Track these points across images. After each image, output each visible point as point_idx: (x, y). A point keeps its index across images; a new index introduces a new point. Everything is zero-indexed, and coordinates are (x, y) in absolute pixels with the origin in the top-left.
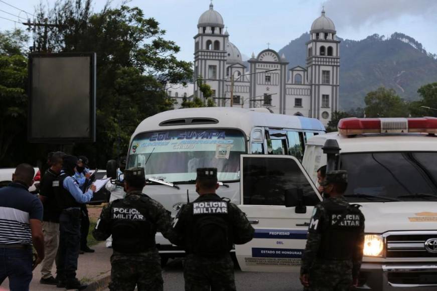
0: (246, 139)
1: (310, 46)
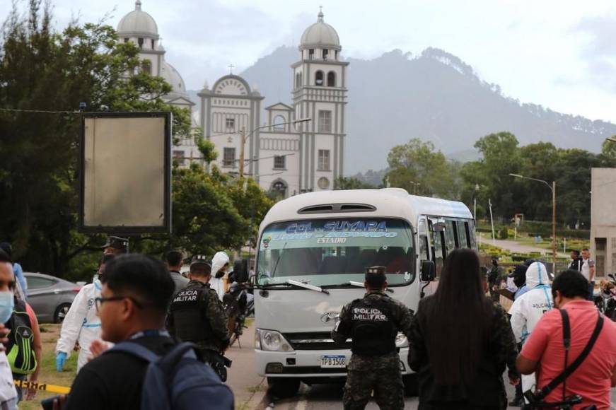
0: (412, 231)
1: (299, 70)
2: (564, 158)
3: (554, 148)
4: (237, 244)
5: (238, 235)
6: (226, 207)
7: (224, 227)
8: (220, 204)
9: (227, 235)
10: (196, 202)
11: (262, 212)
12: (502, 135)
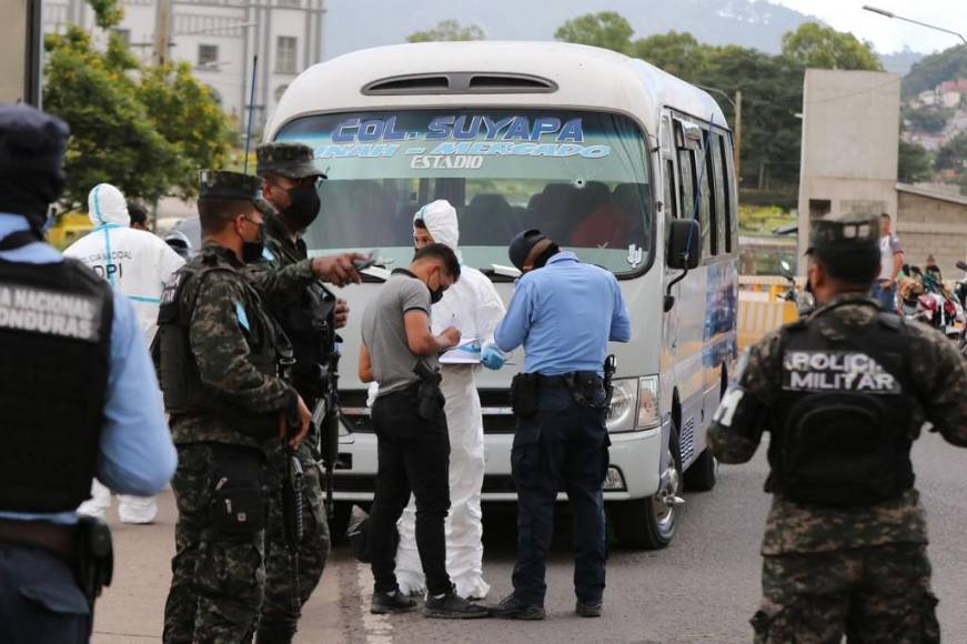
0: (647, 144)
2: (715, 61)
3: (694, 43)
4: (151, 191)
5: (154, 175)
6: (131, 118)
7: (128, 157)
8: (120, 111)
9: (131, 174)
10: (74, 106)
11: (202, 132)
12: (606, 17)
